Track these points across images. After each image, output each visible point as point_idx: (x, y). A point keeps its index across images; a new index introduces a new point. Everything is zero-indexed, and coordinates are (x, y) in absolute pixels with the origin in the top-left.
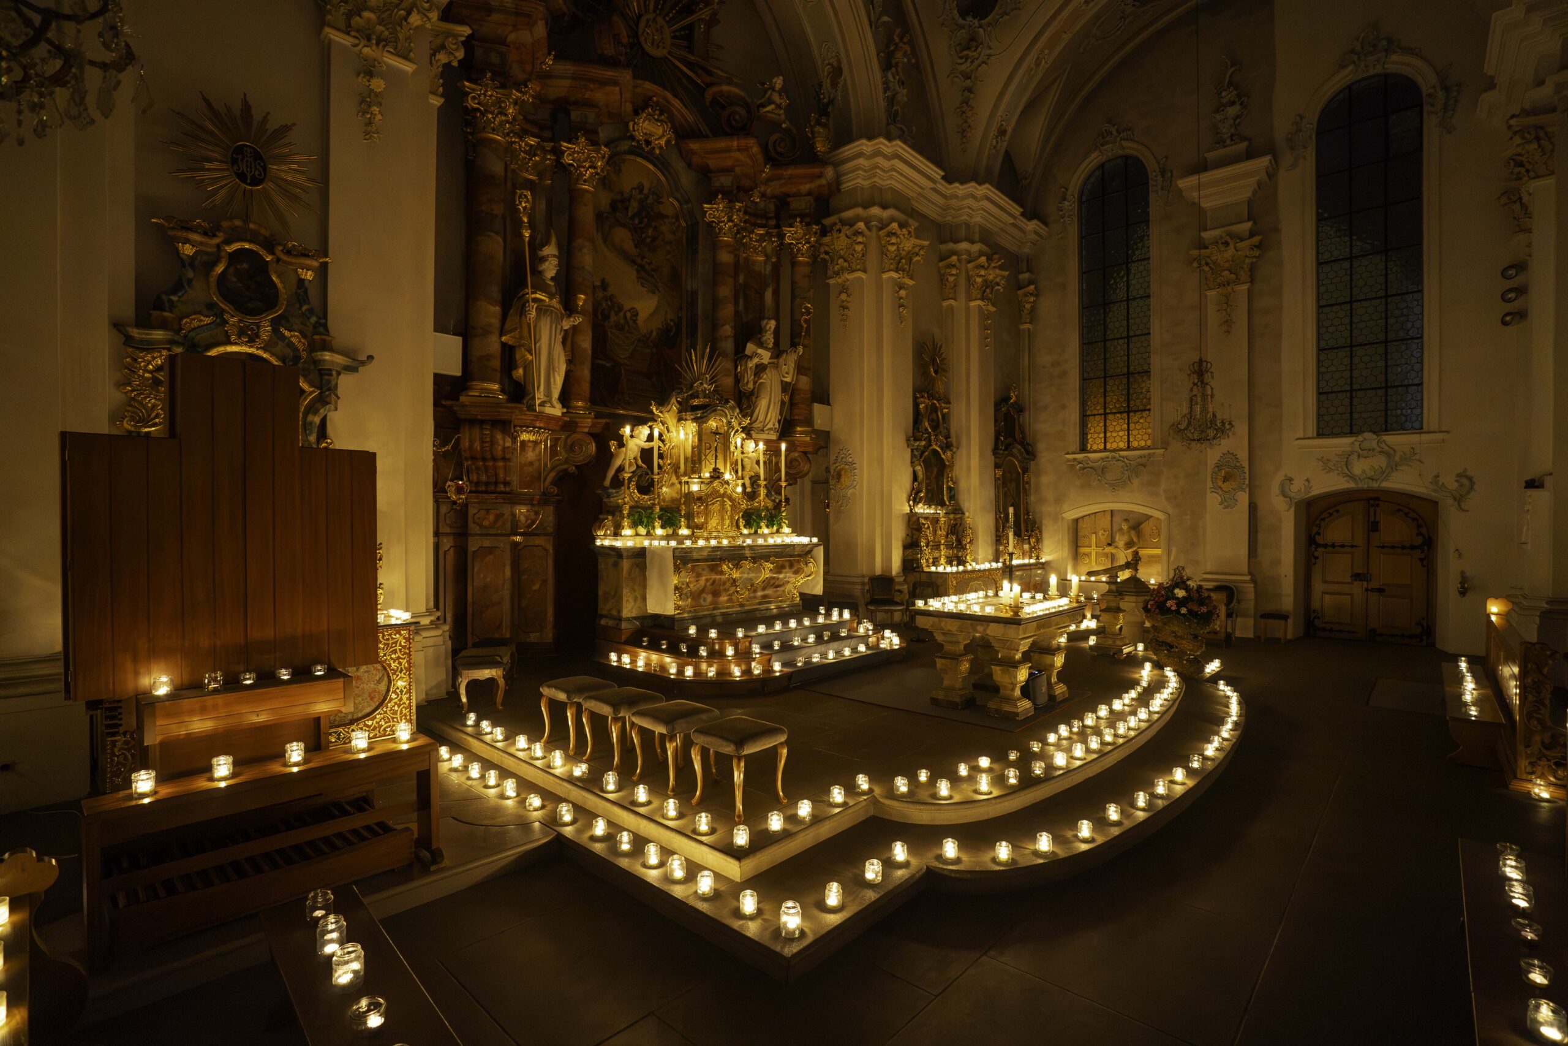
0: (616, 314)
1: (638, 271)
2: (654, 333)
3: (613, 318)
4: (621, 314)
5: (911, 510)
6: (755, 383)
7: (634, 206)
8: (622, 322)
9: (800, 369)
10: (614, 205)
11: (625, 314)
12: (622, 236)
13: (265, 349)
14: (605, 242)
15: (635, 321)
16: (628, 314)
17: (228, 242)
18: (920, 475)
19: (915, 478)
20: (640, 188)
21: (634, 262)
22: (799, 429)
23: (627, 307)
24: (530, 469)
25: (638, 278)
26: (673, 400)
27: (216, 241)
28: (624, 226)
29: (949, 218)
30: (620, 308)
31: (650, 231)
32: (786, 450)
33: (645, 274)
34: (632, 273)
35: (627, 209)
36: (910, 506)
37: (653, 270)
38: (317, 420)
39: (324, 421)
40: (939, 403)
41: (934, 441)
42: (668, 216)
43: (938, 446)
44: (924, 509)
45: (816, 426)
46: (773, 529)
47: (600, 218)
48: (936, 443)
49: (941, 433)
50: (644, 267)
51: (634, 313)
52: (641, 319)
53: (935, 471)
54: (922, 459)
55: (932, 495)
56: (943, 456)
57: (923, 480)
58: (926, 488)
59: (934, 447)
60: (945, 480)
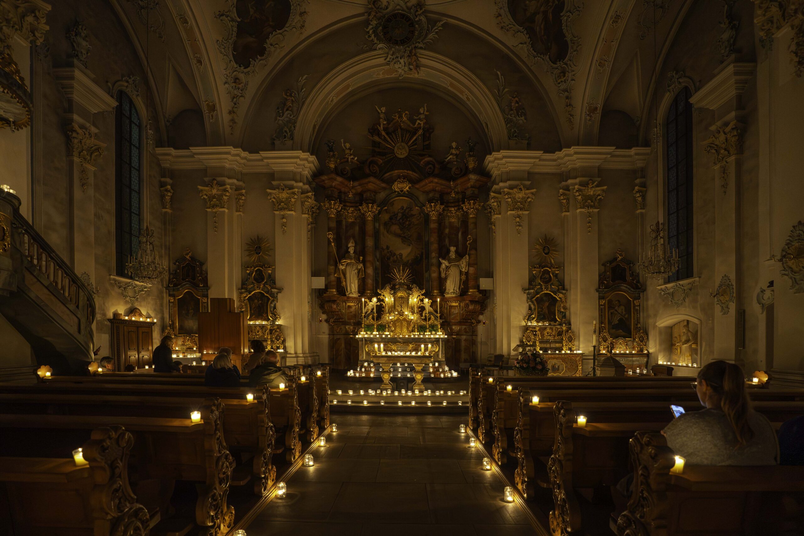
0: (393, 256)
1: (402, 239)
2: (410, 260)
3: (392, 259)
4: (395, 257)
5: (526, 324)
6: (446, 274)
7: (400, 215)
8: (396, 259)
9: (469, 265)
10: (391, 219)
12: (395, 228)
13: (262, 290)
14: (388, 232)
15: (401, 258)
16: (398, 256)
17: (255, 268)
18: (532, 306)
19: (530, 308)
20: (402, 208)
21: (400, 236)
22: (471, 290)
23: (397, 253)
24: (351, 314)
25: (402, 241)
26: (388, 287)
27: (252, 269)
28: (396, 224)
29: (563, 169)
30: (395, 254)
31: (407, 223)
32: (440, 301)
33: (405, 239)
34: (399, 240)
35: (396, 218)
36: (525, 322)
37: (409, 237)
38: (273, 305)
39: (275, 305)
40: (550, 269)
41: (545, 288)
42: (416, 215)
43: (550, 291)
44: (534, 323)
45: (481, 288)
46: (433, 332)
47: (385, 224)
48: (547, 290)
49: (552, 284)
50: (405, 237)
51: (401, 255)
52: (404, 257)
53: (547, 304)
54: (534, 299)
55: (542, 316)
56: (554, 296)
57: (535, 309)
58: (538, 313)
59: (546, 292)
60: (556, 308)
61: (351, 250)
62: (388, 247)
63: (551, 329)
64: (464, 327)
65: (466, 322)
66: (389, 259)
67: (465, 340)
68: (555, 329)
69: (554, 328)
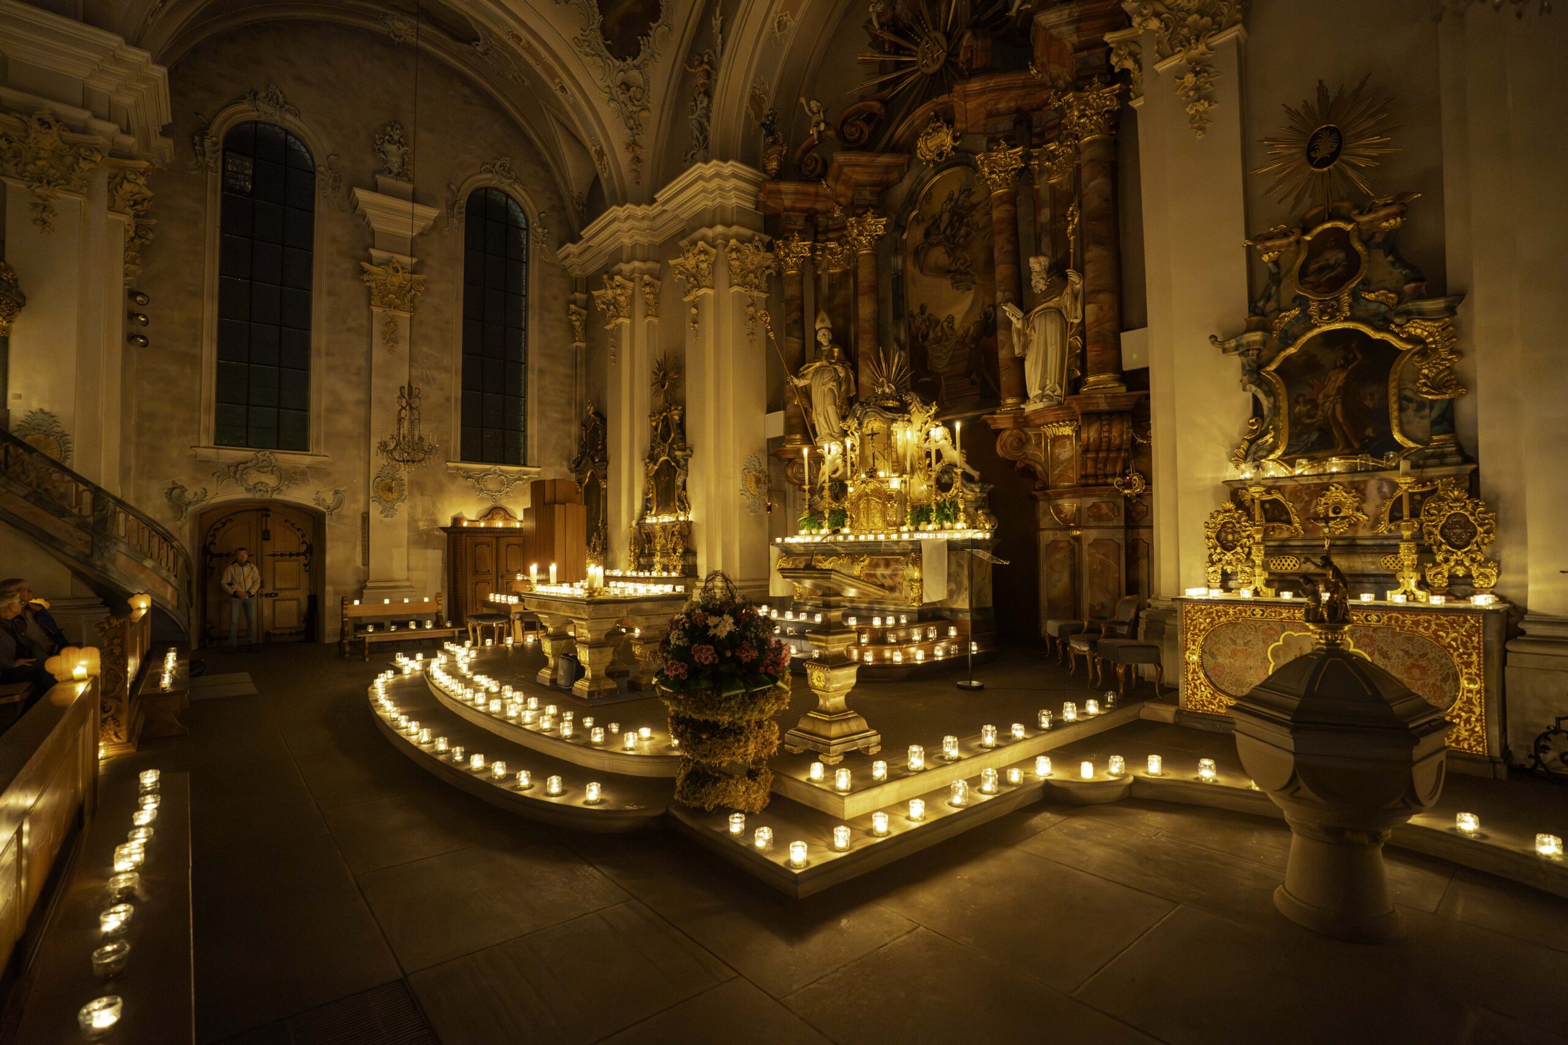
0: (934, 329)
1: (952, 278)
2: (972, 329)
3: (931, 335)
4: (939, 328)
7: (946, 218)
8: (940, 334)
10: (927, 234)
11: (942, 326)
12: (938, 256)
14: (922, 271)
15: (952, 328)
16: (945, 325)
19: (1257, 410)
20: (950, 198)
21: (948, 272)
23: (943, 317)
25: (953, 284)
28: (938, 244)
30: (938, 322)
31: (963, 231)
33: (959, 276)
34: (946, 283)
35: (938, 227)
36: (1237, 467)
37: (968, 266)
38: (679, 483)
39: (683, 483)
40: (1349, 220)
41: (1322, 312)
42: (980, 203)
43: (1346, 319)
44: (1274, 470)
45: (1126, 367)
46: (947, 524)
47: (917, 252)
48: (1333, 318)
49: (1367, 285)
50: (956, 271)
51: (951, 319)
52: (957, 323)
53: (1338, 379)
54: (1272, 367)
55: (1314, 437)
56: (1377, 336)
57: (1276, 409)
58: (1294, 422)
59: (1326, 328)
60: (1393, 391)
61: (823, 338)
62: (923, 309)
63: (1358, 489)
64: (1090, 501)
65: (1098, 485)
66: (925, 337)
67: (1096, 543)
68: (1380, 489)
69: (1372, 486)
